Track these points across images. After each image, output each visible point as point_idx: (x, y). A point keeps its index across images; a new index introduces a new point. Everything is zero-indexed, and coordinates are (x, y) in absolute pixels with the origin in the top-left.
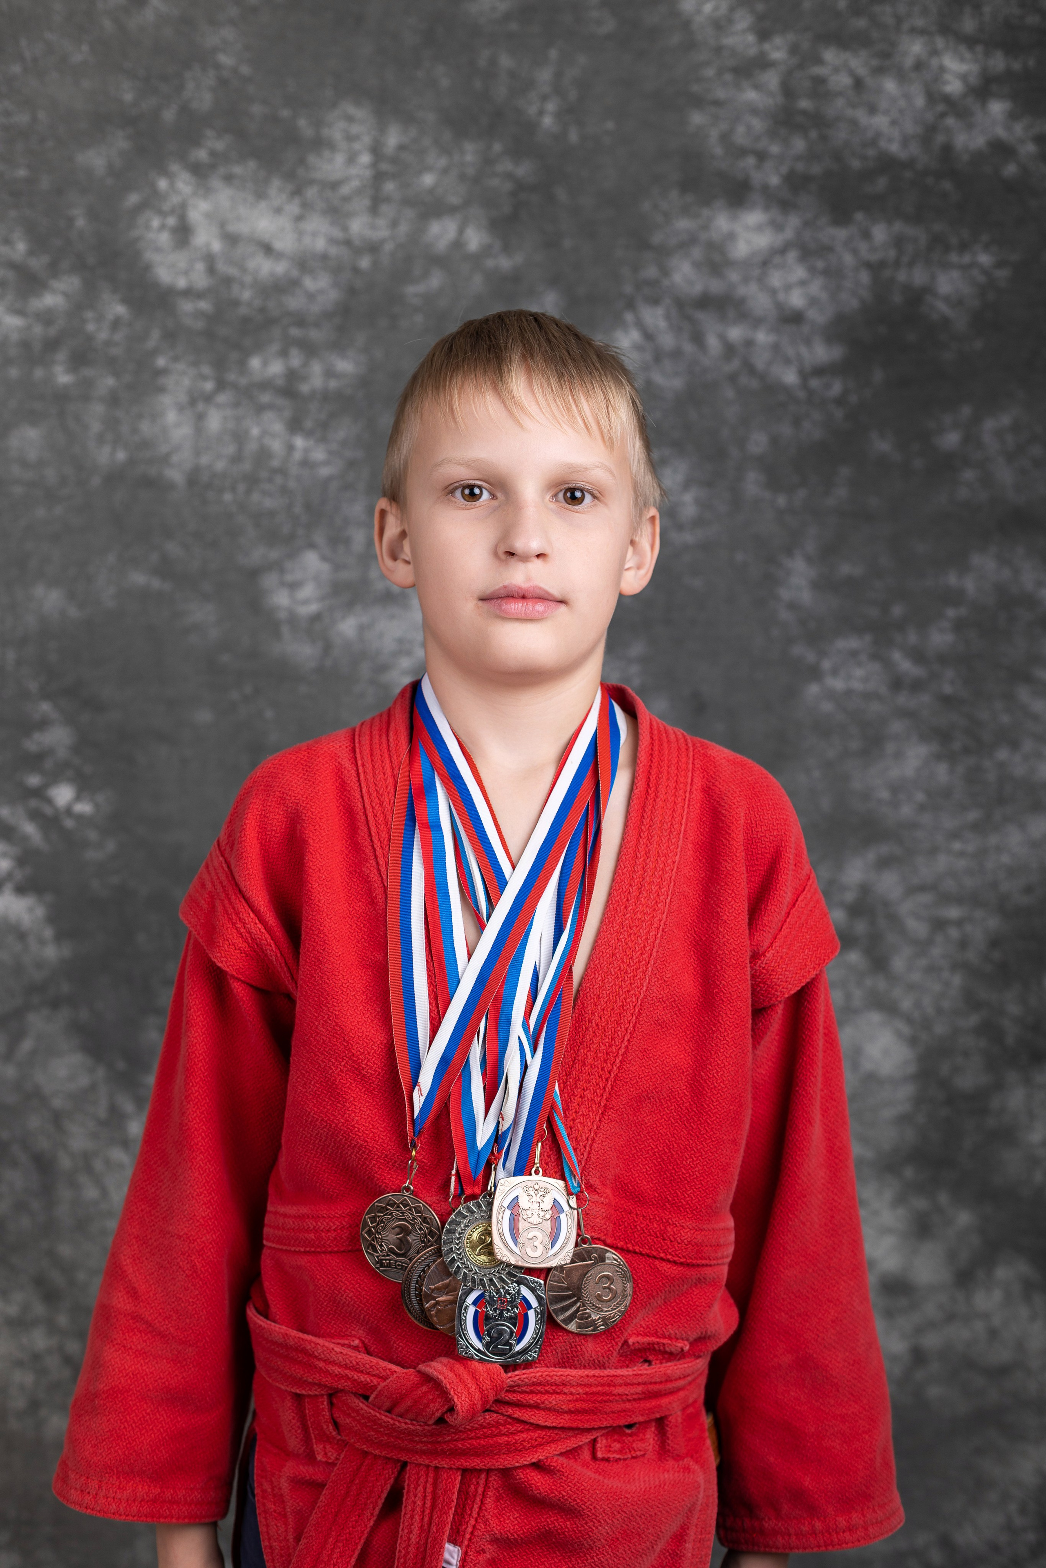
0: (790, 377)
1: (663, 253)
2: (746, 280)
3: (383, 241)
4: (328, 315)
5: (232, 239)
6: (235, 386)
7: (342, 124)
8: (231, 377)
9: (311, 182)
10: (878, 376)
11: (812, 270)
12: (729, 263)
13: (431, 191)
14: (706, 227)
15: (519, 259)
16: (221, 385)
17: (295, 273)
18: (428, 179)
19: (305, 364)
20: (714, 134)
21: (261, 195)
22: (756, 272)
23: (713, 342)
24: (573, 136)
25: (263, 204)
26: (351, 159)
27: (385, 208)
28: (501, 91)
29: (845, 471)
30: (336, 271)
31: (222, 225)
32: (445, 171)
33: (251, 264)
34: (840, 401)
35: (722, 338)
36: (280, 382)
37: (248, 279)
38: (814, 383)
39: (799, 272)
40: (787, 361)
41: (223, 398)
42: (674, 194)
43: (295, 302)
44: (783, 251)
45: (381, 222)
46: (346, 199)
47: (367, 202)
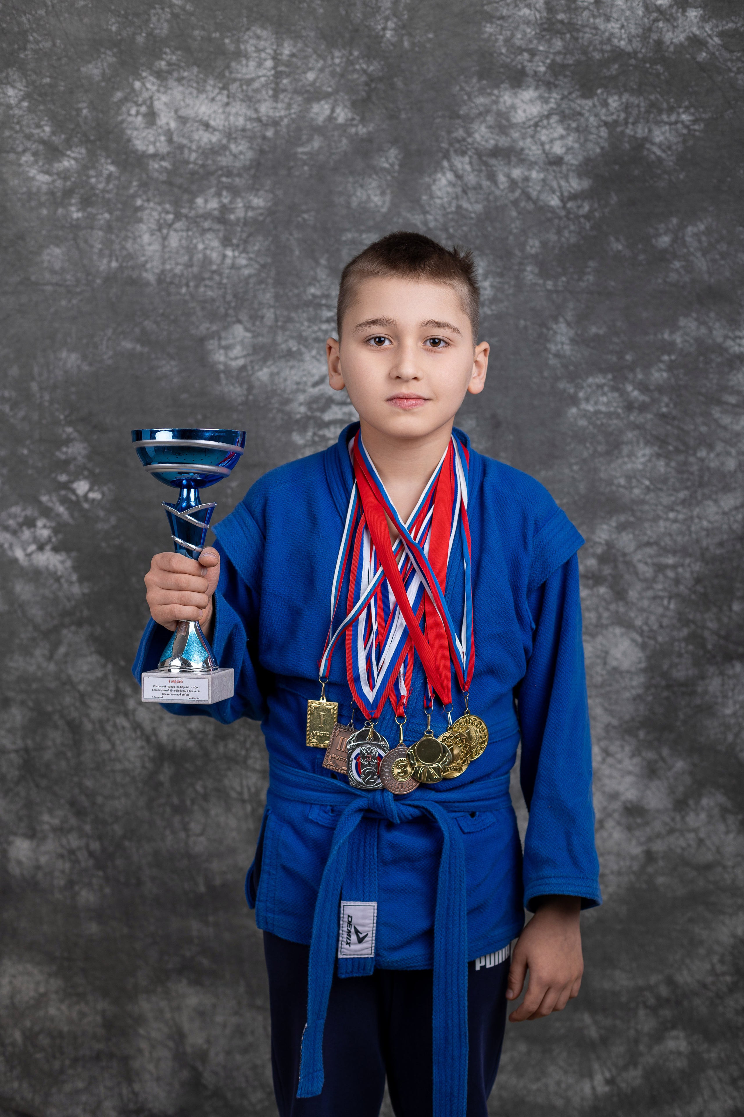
0: (554, 201)
1: (468, 120)
2: (523, 137)
3: (281, 118)
4: (246, 168)
5: (183, 120)
6: (186, 217)
7: (253, 41)
8: (184, 211)
9: (235, 80)
10: (614, 199)
11: (568, 128)
12: (513, 126)
13: (313, 84)
14: (496, 102)
15: (371, 127)
16: (178, 216)
17: (224, 141)
18: (311, 76)
19: (231, 202)
20: (501, 38)
21: (201, 91)
22: (530, 131)
23: (502, 178)
24: (406, 44)
25: (203, 96)
26: (260, 65)
27: (281, 96)
28: (358, 15)
29: (591, 264)
30: (251, 139)
31: (176, 111)
32: (322, 70)
33: (196, 137)
34: (587, 217)
35: (508, 176)
36: (216, 213)
37: (194, 147)
38: (570, 205)
39: (560, 130)
40: (553, 192)
41: (178, 225)
42: (475, 80)
43: (224, 161)
44: (548, 117)
45: (280, 105)
46: (257, 91)
47: (271, 92)
